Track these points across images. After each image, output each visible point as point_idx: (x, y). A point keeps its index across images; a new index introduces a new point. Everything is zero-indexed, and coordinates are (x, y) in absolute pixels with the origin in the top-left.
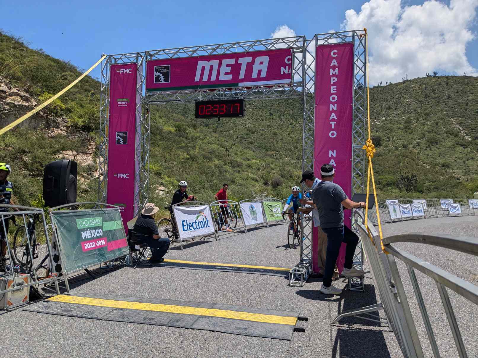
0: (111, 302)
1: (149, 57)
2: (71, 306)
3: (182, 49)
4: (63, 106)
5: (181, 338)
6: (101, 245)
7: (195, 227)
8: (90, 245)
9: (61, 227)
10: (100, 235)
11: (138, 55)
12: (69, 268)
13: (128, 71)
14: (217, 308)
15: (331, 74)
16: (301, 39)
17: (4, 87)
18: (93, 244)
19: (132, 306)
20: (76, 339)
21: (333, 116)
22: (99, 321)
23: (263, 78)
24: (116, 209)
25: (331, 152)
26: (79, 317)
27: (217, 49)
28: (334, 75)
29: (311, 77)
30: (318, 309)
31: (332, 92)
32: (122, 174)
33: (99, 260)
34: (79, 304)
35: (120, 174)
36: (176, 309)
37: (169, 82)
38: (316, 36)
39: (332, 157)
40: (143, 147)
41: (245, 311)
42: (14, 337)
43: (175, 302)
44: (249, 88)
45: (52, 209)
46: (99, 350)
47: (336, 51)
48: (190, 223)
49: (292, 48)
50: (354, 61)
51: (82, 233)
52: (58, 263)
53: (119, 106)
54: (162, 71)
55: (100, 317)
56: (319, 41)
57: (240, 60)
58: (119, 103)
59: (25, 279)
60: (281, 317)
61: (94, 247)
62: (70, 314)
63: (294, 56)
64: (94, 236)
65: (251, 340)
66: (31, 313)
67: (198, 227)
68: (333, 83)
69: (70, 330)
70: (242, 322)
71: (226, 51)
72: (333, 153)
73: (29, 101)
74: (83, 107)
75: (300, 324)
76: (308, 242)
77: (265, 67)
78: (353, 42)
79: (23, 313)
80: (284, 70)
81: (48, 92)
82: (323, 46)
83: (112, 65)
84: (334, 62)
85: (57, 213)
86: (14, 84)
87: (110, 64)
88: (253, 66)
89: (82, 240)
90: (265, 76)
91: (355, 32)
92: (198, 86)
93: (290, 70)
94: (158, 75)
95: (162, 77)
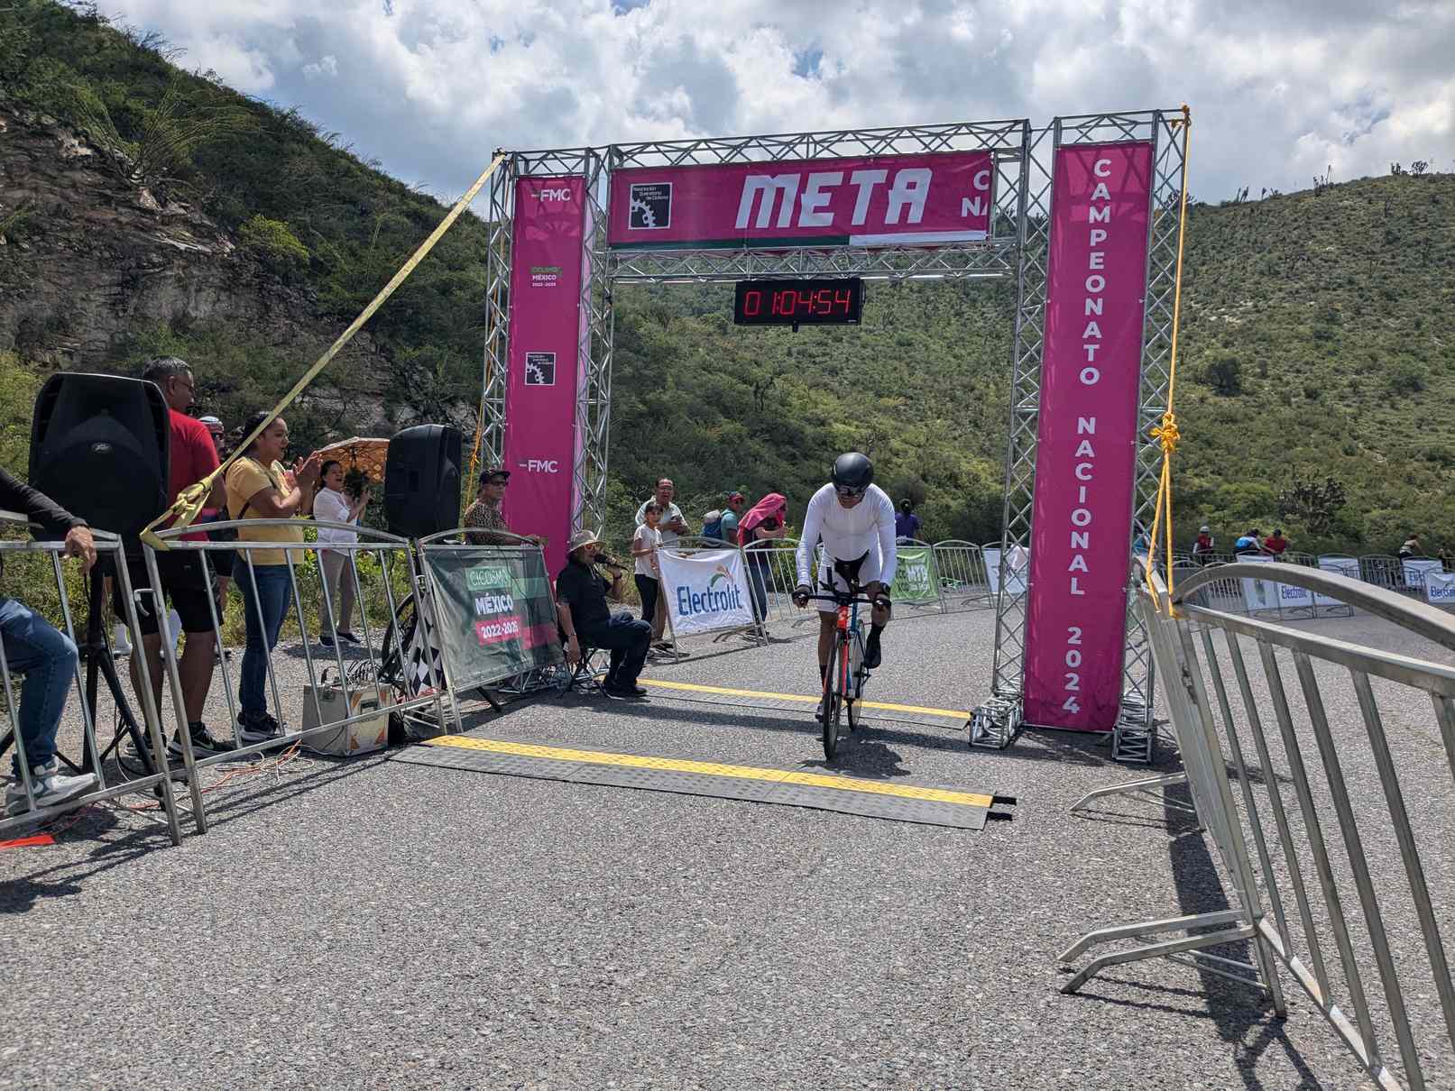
0: (569, 752)
1: (616, 161)
2: (486, 755)
3: (706, 141)
4: (305, 253)
5: (749, 816)
6: (511, 632)
7: (707, 606)
8: (493, 631)
9: (440, 583)
11: (587, 154)
12: (457, 678)
13: (560, 195)
15: (1092, 220)
16: (1020, 127)
17: (148, 200)
18: (497, 630)
21: (1093, 329)
22: (560, 783)
23: (913, 224)
25: (1082, 421)
26: (516, 776)
27: (800, 143)
28: (1098, 225)
30: (1039, 788)
31: (1093, 266)
32: (539, 462)
33: (510, 668)
35: (535, 462)
37: (669, 227)
38: (1057, 120)
39: (1086, 435)
42: (404, 800)
44: (875, 250)
45: (423, 540)
47: (1108, 162)
48: (696, 594)
49: (994, 150)
50: (1153, 188)
53: (534, 284)
54: (648, 198)
55: (561, 778)
56: (1064, 131)
57: (858, 177)
58: (534, 277)
59: (382, 693)
61: (500, 637)
63: (997, 169)
65: (895, 827)
66: (405, 764)
67: (714, 606)
70: (874, 796)
71: (821, 152)
72: (1087, 425)
73: (215, 239)
74: (359, 259)
75: (1000, 808)
76: (1014, 648)
77: (919, 197)
78: (1152, 140)
79: (388, 763)
80: (969, 207)
81: (263, 213)
82: (1076, 148)
83: (522, 178)
84: (1102, 190)
85: (432, 550)
86: (174, 190)
87: (515, 175)
88: (890, 191)
89: (477, 618)
90: (919, 221)
91: (1161, 115)
92: (743, 239)
93: (986, 207)
94: (640, 208)
95: (649, 214)
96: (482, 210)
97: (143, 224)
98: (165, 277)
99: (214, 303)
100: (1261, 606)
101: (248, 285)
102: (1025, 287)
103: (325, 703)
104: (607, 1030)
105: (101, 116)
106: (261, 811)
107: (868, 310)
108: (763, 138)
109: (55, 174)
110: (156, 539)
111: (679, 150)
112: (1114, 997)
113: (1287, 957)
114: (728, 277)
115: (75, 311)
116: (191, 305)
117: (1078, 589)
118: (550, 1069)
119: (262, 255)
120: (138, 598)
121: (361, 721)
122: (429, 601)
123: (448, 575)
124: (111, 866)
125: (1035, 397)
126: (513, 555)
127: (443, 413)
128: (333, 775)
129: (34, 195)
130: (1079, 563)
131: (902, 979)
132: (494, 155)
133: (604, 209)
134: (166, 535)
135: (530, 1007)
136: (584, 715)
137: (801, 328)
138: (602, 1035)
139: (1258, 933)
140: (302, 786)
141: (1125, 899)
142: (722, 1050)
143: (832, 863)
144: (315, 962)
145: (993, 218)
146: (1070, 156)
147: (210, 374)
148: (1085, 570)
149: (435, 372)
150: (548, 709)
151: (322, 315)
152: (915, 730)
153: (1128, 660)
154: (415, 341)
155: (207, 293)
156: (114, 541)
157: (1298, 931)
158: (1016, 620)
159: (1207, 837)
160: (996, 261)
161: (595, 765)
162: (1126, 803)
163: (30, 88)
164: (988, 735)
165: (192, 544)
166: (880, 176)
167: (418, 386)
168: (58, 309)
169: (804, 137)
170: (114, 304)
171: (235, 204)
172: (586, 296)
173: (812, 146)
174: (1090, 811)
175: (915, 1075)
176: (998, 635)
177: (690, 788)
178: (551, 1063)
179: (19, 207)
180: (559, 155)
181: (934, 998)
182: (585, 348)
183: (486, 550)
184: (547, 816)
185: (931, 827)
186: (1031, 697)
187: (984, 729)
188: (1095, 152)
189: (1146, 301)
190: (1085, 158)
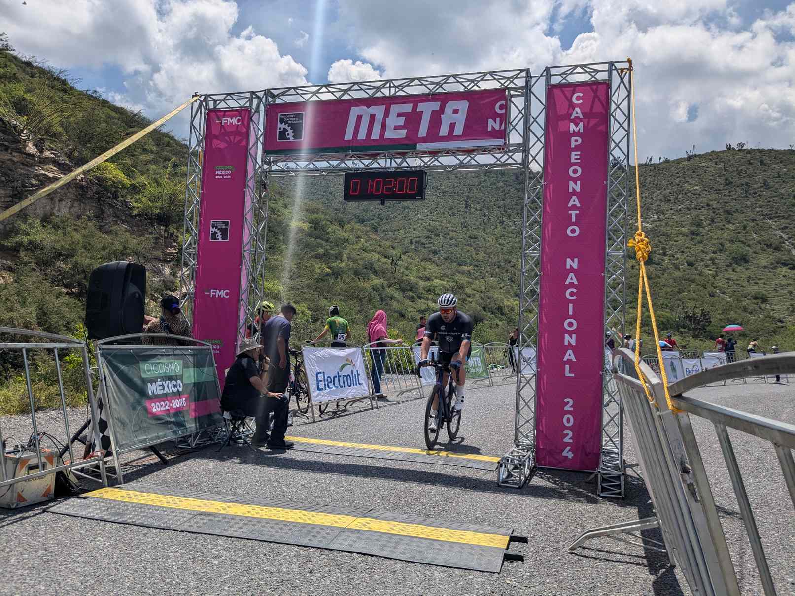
0: (192, 502)
1: (270, 99)
2: (125, 506)
3: (325, 86)
4: (127, 181)
5: (309, 566)
6: (178, 406)
7: (337, 384)
8: (161, 406)
9: (113, 373)
10: (178, 390)
11: (252, 96)
12: (124, 442)
13: (234, 121)
14: (373, 518)
15: (571, 132)
16: (524, 74)
17: (31, 149)
18: (166, 405)
19: (228, 509)
20: (129, 560)
21: (574, 201)
22: (171, 533)
23: (458, 136)
24: (207, 347)
25: (569, 261)
26: (137, 525)
27: (385, 86)
28: (576, 134)
29: (539, 137)
30: (545, 525)
31: (573, 161)
32: (218, 291)
33: (175, 432)
34: (137, 504)
35: (215, 290)
36: (302, 516)
38: (547, 69)
39: (572, 270)
40: (256, 247)
41: (420, 523)
42: (25, 554)
43: (301, 505)
44: (434, 153)
45: (100, 342)
46: (168, 580)
47: (581, 94)
48: (329, 377)
49: (508, 88)
50: (610, 111)
51: (149, 384)
52: (104, 434)
53: (217, 177)
54: (290, 122)
55: (172, 527)
56: (552, 77)
57: (421, 107)
58: (217, 173)
59: (50, 457)
60: (480, 535)
61: (168, 410)
62: (120, 520)
63: (510, 101)
64: (168, 392)
65: (428, 573)
66: (56, 515)
67: (342, 384)
68: (575, 146)
69: (121, 545)
70: (416, 540)
71: (398, 91)
72: (572, 263)
74: (159, 185)
75: (515, 548)
76: (528, 413)
77: (461, 119)
78: (609, 80)
79: (44, 515)
80: (493, 124)
82: (560, 86)
83: (210, 111)
84: (578, 112)
86: (48, 143)
87: (206, 109)
88: (442, 116)
89: (147, 397)
90: (461, 133)
91: (613, 65)
92: (349, 147)
93: (503, 125)
94: (284, 129)
95: (290, 131)
97: (27, 162)
99: (70, 208)
101: (91, 198)
102: (530, 175)
107: (428, 192)
108: (361, 82)
111: (310, 92)
114: (339, 171)
117: (570, 373)
119: (100, 181)
123: (123, 367)
125: (539, 246)
126: (185, 352)
130: (570, 355)
132: (193, 96)
133: (262, 129)
137: (386, 202)
146: (557, 92)
148: (574, 359)
151: (135, 216)
153: (605, 423)
155: (67, 203)
158: (529, 392)
161: (206, 514)
164: (512, 476)
166: (435, 106)
169: (387, 82)
172: (249, 184)
174: (584, 548)
176: (518, 404)
177: (271, 535)
180: (235, 97)
182: (249, 216)
186: (541, 447)
187: (508, 471)
188: (572, 89)
189: (609, 182)
190: (566, 92)
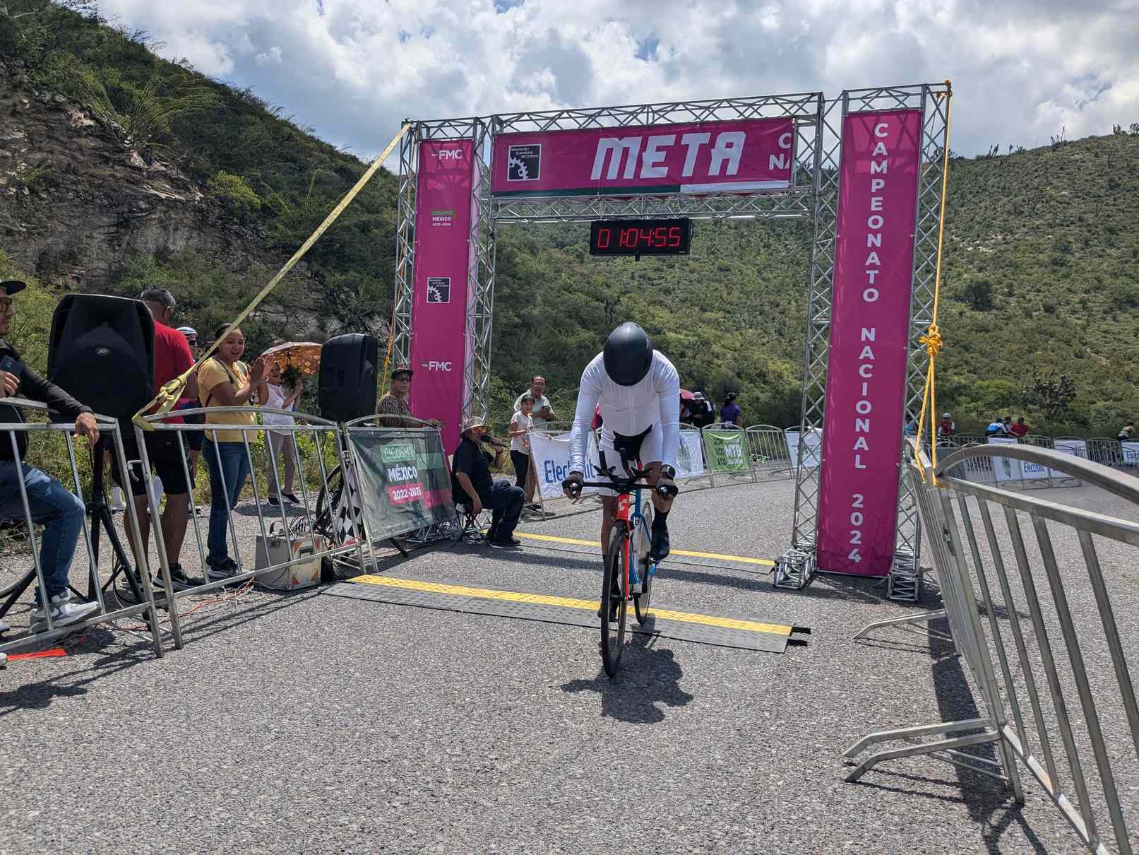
0: (460, 589)
1: (498, 128)
2: (396, 590)
3: (568, 111)
4: (257, 201)
6: (415, 495)
8: (401, 494)
9: (361, 457)
10: (414, 477)
11: (475, 122)
12: (375, 531)
13: (454, 154)
15: (872, 172)
16: (816, 98)
17: (137, 160)
18: (405, 493)
19: (500, 596)
21: (873, 258)
22: (454, 614)
23: (732, 176)
25: (864, 331)
27: (642, 112)
28: (878, 175)
30: (828, 621)
31: (873, 208)
32: (438, 363)
34: (408, 589)
35: (434, 362)
37: (539, 179)
38: (845, 93)
39: (868, 342)
44: (701, 196)
45: (348, 423)
47: (886, 125)
48: (558, 467)
49: (795, 117)
50: (921, 146)
51: (389, 470)
53: (434, 224)
54: (523, 157)
55: (453, 608)
56: (850, 102)
57: (687, 139)
58: (434, 219)
59: (317, 541)
61: (407, 499)
62: (399, 602)
63: (797, 131)
64: (406, 478)
65: (715, 650)
66: (333, 597)
68: (877, 190)
70: (698, 626)
71: (658, 119)
72: (868, 334)
73: (188, 190)
74: (298, 205)
75: (798, 636)
76: (810, 510)
77: (736, 154)
78: (921, 108)
79: (321, 596)
80: (775, 162)
81: (225, 170)
82: (860, 115)
83: (423, 140)
84: (881, 148)
85: (354, 431)
86: (157, 152)
87: (419, 139)
88: (712, 150)
89: (390, 483)
90: (736, 173)
91: (928, 88)
92: (597, 188)
93: (788, 162)
94: (516, 164)
95: (523, 168)
96: (394, 167)
97: (134, 179)
98: (151, 219)
99: (188, 239)
100: (1007, 478)
101: (213, 225)
102: (819, 225)
103: (273, 549)
104: (490, 804)
105: (101, 95)
106: (224, 632)
107: (695, 243)
108: (612, 108)
109: (66, 140)
110: (145, 422)
111: (547, 118)
112: (887, 785)
113: (1025, 756)
114: (585, 218)
115: (81, 246)
116: (171, 241)
117: (860, 464)
118: (445, 834)
119: (225, 202)
120: (131, 467)
121: (300, 563)
122: (352, 471)
123: (367, 451)
124: (110, 673)
125: (827, 312)
126: (417, 435)
127: (364, 324)
128: (279, 604)
129: (50, 156)
130: (861, 443)
131: (720, 769)
132: (403, 123)
133: (488, 165)
134: (151, 419)
135: (430, 786)
136: (472, 560)
137: (642, 258)
138: (485, 809)
139: (1002, 737)
140: (255, 613)
141: (896, 708)
142: (578, 822)
143: (664, 677)
144: (264, 748)
145: (794, 170)
146: (856, 122)
147: (185, 294)
148: (866, 448)
149: (357, 293)
150: (445, 555)
151: (270, 249)
152: (730, 574)
153: (900, 522)
154: (341, 268)
155: (183, 232)
156: (112, 424)
157: (1033, 736)
158: (811, 488)
159: (963, 661)
160: (797, 204)
161: (480, 599)
162: (898, 634)
163: (47, 73)
164: (789, 578)
165: (172, 426)
166: (704, 138)
167: (343, 303)
168: (68, 244)
169: (644, 108)
170: (111, 241)
171: (204, 162)
172: (474, 233)
173: (651, 115)
174: (869, 639)
175: (729, 844)
176: (797, 500)
177: (554, 618)
178: (446, 830)
179: (39, 166)
180: (453, 123)
181: (744, 784)
182: (473, 273)
183: (395, 431)
184: (444, 638)
185: (742, 651)
186: (823, 549)
187: (785, 574)
188: (874, 118)
189: (916, 235)
190: (867, 122)
